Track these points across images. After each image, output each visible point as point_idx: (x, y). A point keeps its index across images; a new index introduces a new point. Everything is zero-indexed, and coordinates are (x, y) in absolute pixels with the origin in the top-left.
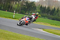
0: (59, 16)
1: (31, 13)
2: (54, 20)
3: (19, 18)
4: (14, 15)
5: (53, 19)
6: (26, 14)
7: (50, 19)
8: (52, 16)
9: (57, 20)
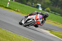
1: (35, 4)
3: (16, 8)
4: (8, 3)
6: (28, 4)
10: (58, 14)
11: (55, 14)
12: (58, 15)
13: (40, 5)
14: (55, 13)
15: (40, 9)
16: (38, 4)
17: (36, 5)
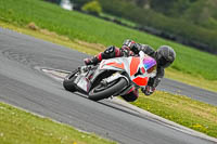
0: (196, 23)
2: (167, 38)
5: (162, 36)
7: (147, 31)
8: (161, 16)
9: (184, 44)
10: (129, 23)
11: (119, 23)
12: (130, 27)
14: (118, 19)
15: (67, 6)
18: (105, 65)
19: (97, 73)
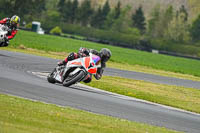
0: (120, 31)
13: (39, 24)
15: (41, 32)
16: (35, 23)
17: (30, 24)
18: (70, 64)
19: (66, 70)
